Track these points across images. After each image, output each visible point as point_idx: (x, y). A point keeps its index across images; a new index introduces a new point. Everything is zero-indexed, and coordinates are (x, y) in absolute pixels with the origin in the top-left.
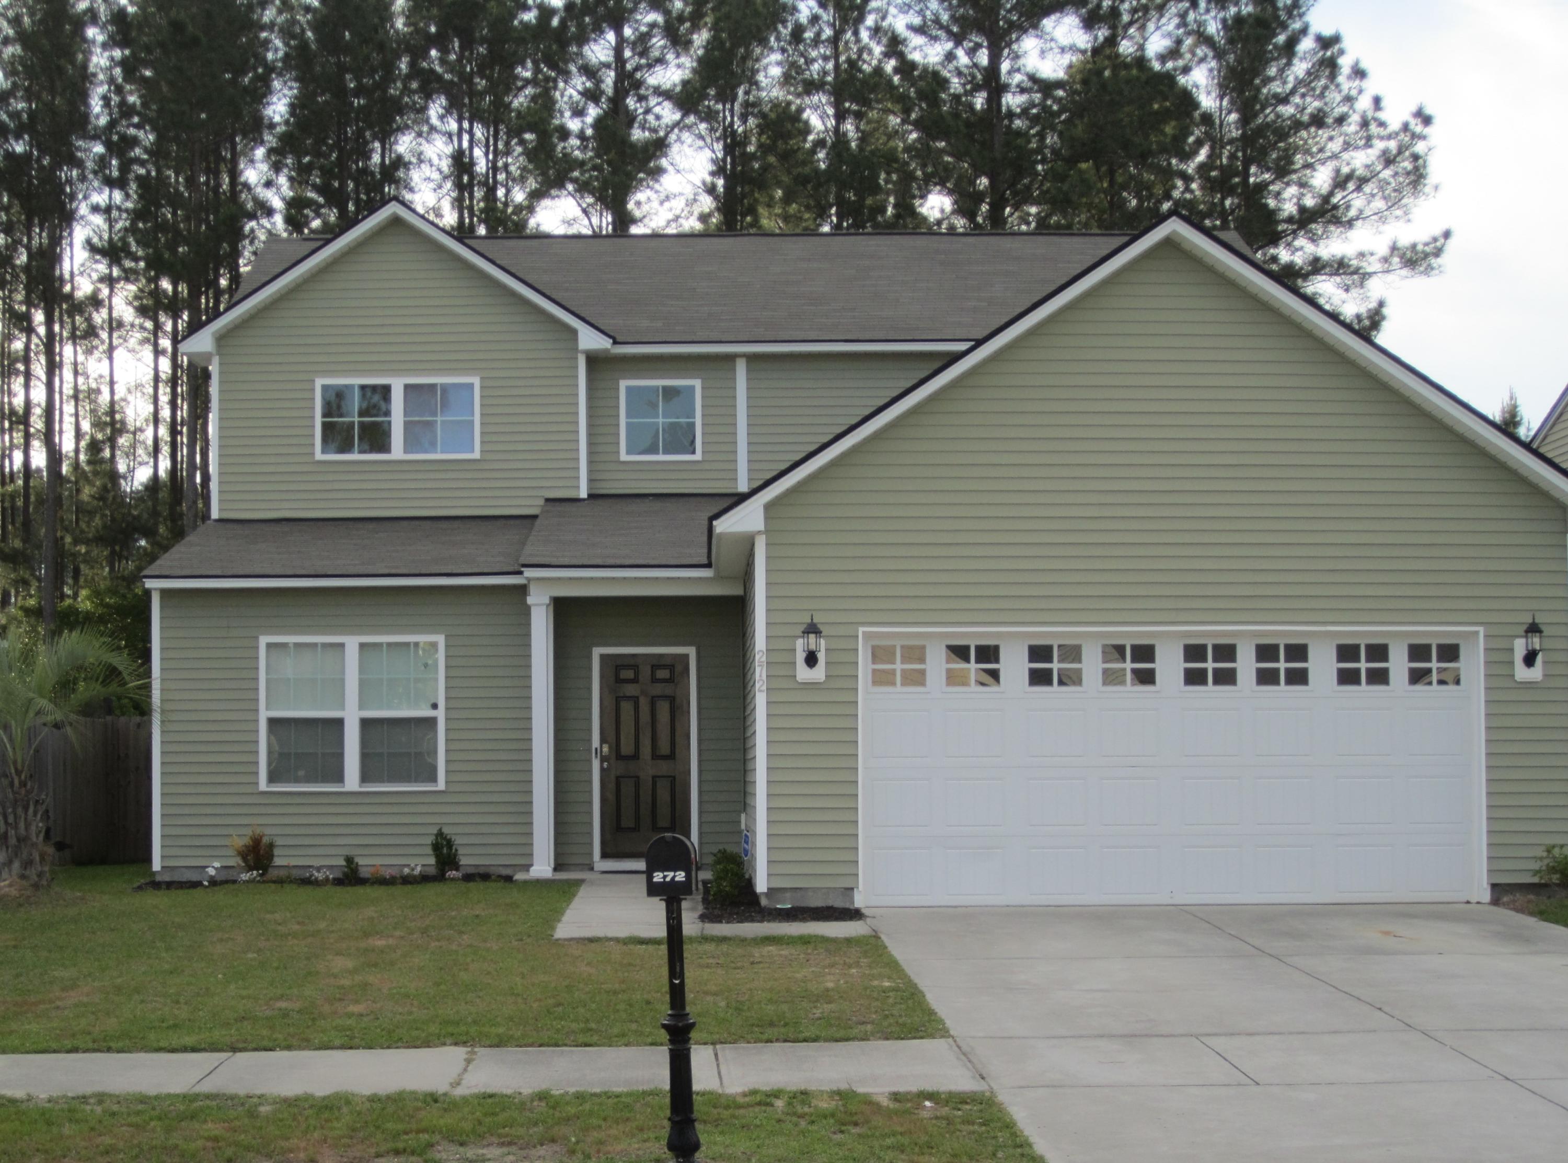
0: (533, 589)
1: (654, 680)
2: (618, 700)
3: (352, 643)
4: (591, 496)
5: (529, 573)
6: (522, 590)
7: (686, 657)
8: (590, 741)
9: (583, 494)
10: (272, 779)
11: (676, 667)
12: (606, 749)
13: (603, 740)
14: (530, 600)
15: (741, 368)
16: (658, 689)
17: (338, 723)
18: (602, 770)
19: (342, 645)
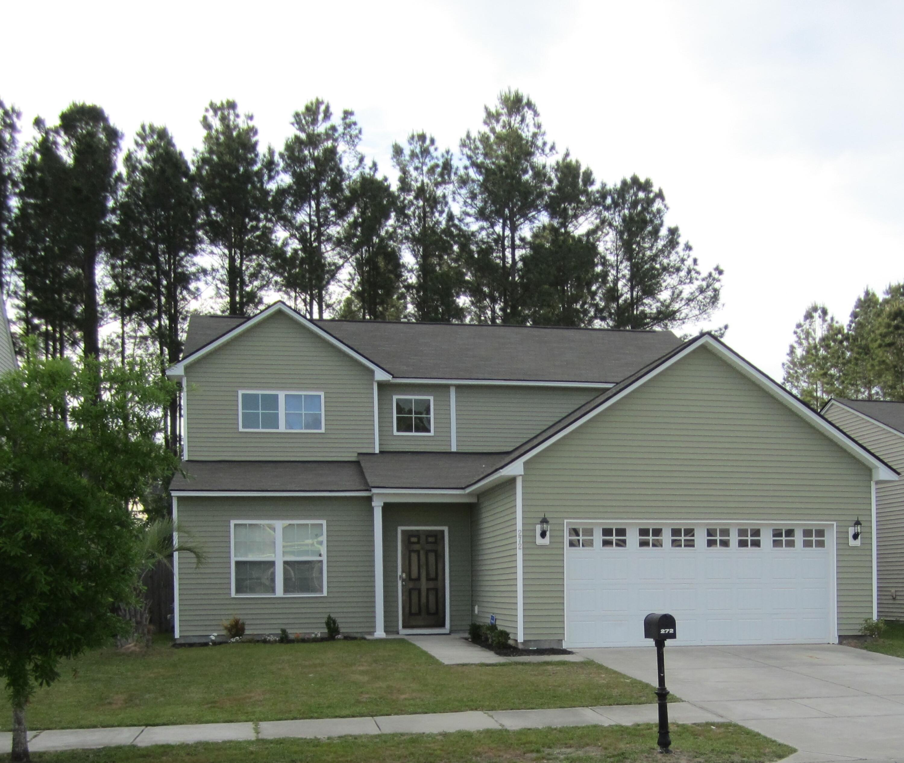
0: (375, 499)
1: (427, 543)
2: (410, 551)
3: (279, 525)
4: (381, 452)
5: (375, 491)
6: (369, 499)
7: (442, 532)
8: (397, 572)
9: (377, 451)
10: (237, 591)
11: (438, 537)
12: (404, 575)
13: (403, 572)
14: (373, 504)
15: (453, 392)
16: (429, 547)
17: (272, 564)
18: (403, 585)
19: (273, 526)
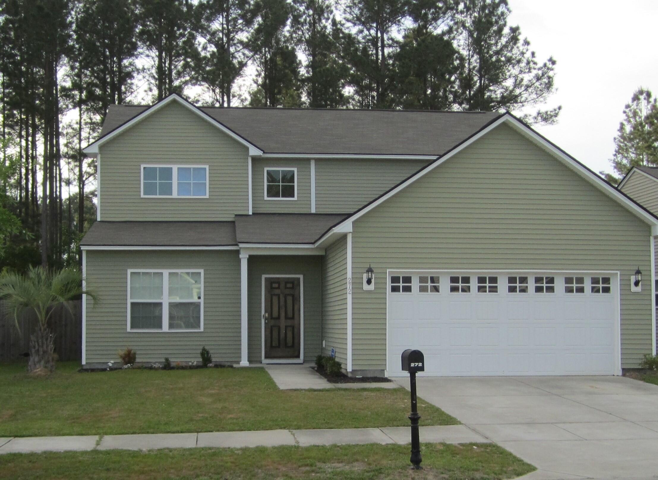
0: (242, 252)
1: (286, 288)
2: (272, 296)
3: (166, 273)
4: (253, 214)
5: (241, 245)
6: (238, 252)
7: (299, 279)
8: (261, 312)
9: (250, 213)
10: (132, 327)
11: (295, 283)
12: (267, 315)
13: (266, 312)
14: (241, 256)
15: (313, 164)
16: (287, 291)
17: (160, 305)
18: (265, 323)
19: (162, 274)
